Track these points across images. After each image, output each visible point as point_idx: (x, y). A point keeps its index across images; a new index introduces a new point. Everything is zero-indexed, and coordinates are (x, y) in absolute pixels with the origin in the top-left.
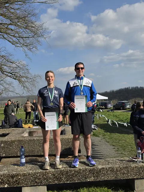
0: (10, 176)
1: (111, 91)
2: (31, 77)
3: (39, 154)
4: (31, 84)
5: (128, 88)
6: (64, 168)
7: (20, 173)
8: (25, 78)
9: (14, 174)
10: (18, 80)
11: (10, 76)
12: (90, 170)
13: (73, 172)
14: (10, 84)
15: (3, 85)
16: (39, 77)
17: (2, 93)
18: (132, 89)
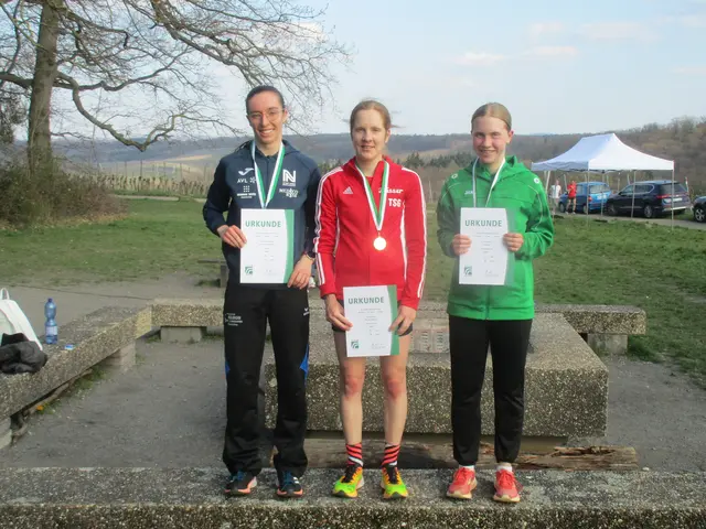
0: (366, 515)
1: (676, 126)
2: (306, 57)
3: (426, 429)
4: (302, 90)
6: (579, 504)
7: (406, 510)
8: (274, 60)
9: (381, 512)
10: (242, 68)
11: (204, 50)
12: (692, 517)
13: (620, 520)
14: (201, 87)
15: (170, 89)
16: (339, 55)
17: (172, 129)
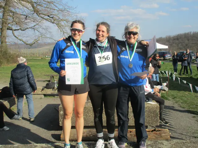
1: (167, 37)
5: (188, 33)
10: (57, 24)
15: (38, 30)
17: (39, 40)
18: (193, 34)
